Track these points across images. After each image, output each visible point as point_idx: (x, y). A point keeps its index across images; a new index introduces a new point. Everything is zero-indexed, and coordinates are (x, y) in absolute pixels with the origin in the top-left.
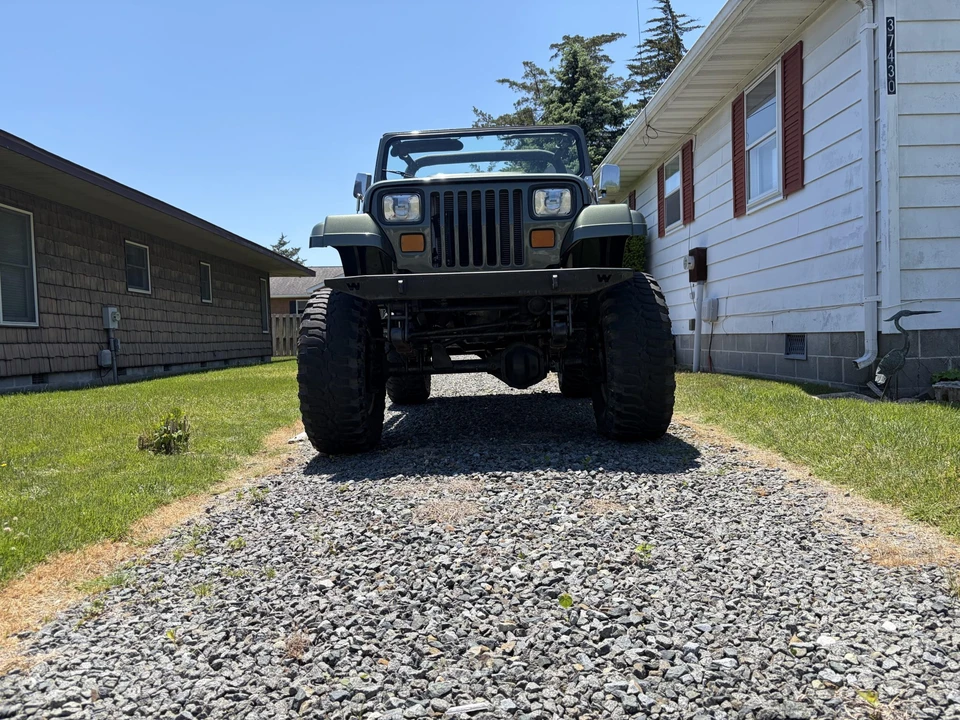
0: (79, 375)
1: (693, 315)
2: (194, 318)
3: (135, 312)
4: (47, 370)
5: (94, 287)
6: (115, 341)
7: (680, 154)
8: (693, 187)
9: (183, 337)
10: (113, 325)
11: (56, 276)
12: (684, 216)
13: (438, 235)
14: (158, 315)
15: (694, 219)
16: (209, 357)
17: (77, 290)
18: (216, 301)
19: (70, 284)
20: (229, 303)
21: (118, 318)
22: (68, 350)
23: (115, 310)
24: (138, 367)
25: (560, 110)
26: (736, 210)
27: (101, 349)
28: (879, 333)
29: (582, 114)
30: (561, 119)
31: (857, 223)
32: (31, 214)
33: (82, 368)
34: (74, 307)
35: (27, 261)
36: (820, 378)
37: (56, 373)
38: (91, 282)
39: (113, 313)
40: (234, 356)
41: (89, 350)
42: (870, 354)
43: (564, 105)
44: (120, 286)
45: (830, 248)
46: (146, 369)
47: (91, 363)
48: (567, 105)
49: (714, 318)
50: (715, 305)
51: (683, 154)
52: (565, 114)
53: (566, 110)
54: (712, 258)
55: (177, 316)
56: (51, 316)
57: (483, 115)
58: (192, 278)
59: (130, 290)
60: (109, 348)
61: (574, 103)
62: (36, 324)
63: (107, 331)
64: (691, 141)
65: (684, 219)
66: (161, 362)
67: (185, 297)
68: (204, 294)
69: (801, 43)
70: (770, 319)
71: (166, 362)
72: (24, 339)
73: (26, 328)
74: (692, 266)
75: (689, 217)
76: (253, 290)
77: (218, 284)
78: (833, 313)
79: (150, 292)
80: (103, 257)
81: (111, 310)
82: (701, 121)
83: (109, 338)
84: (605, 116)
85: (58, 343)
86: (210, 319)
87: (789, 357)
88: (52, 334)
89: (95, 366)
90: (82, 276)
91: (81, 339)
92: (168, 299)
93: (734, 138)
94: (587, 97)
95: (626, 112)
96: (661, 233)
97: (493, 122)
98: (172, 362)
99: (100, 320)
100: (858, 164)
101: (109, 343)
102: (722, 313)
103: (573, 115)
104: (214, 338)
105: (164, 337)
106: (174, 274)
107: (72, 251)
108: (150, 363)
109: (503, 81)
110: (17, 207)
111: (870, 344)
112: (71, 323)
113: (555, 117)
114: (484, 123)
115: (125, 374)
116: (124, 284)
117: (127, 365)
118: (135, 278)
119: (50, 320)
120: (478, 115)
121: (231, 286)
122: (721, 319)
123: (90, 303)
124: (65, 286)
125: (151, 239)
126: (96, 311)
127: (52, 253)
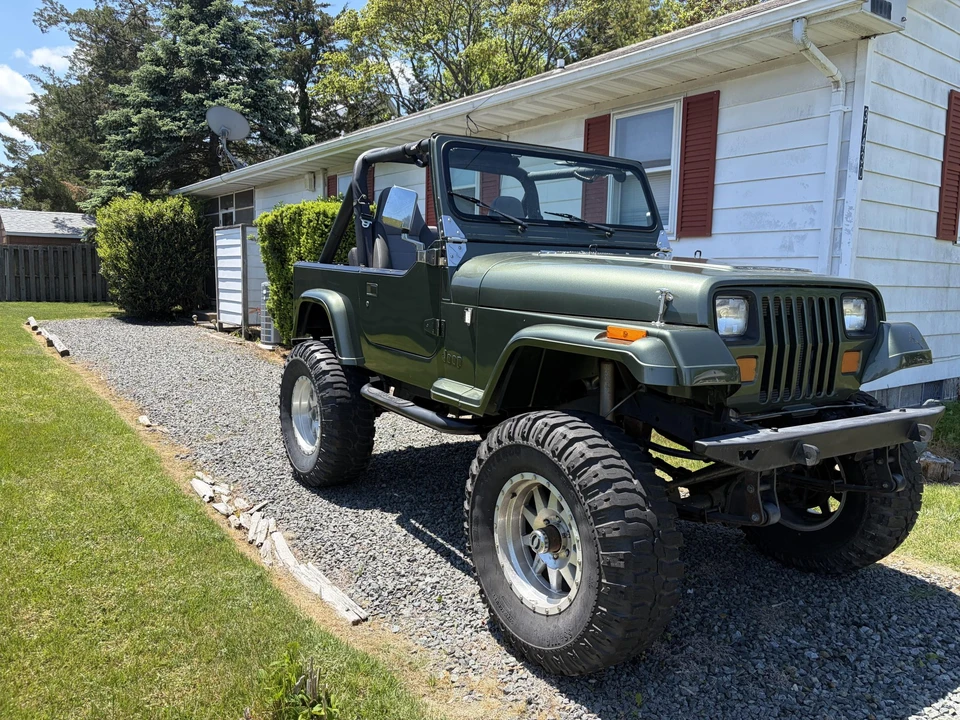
25: (195, 31)
30: (196, 42)
43: (198, 25)
52: (201, 38)
61: (211, 26)
69: (718, 92)
82: (521, 123)
94: (229, 23)
97: (67, 15)
100: (803, 233)
103: (212, 41)
113: (190, 38)
114: (53, 14)
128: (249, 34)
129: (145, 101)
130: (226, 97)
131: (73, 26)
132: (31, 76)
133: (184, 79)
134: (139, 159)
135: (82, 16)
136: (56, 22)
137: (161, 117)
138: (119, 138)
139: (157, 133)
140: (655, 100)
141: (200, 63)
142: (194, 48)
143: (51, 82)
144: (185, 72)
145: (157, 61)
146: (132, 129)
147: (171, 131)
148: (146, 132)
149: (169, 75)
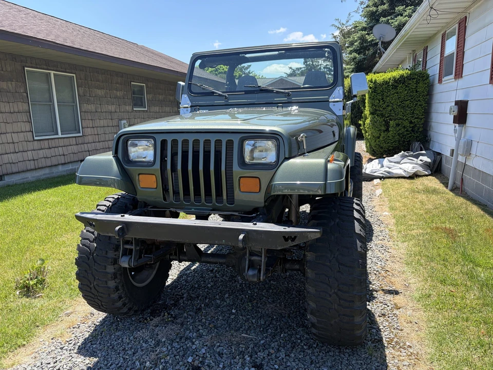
1: (453, 146)
5: (113, 110)
7: (457, 26)
8: (464, 52)
11: (91, 107)
12: (456, 73)
15: (462, 77)
17: (104, 114)
19: (100, 111)
21: (127, 126)
22: (99, 145)
23: (125, 121)
26: (491, 78)
32: (74, 75)
34: (102, 123)
35: (74, 101)
38: (112, 108)
39: (124, 123)
41: (112, 144)
44: (129, 108)
49: (468, 152)
50: (469, 145)
54: (471, 109)
56: (89, 129)
58: (172, 98)
59: (134, 109)
62: (81, 134)
64: (466, 17)
65: (456, 75)
67: (168, 109)
72: (74, 143)
73: (75, 137)
74: (456, 113)
75: (459, 74)
79: (146, 109)
80: (118, 94)
81: (123, 122)
85: (94, 142)
88: (90, 139)
90: (106, 105)
91: (107, 139)
92: (158, 111)
96: (440, 81)
99: (117, 128)
102: (473, 151)
106: (161, 97)
107: (100, 92)
110: (66, 72)
112: (101, 131)
116: (131, 106)
118: (138, 103)
119: (88, 131)
122: (473, 156)
123: (112, 119)
124: (96, 112)
125: (146, 80)
126: (115, 123)
127: (88, 95)
129: (364, 27)
130: (402, 15)
132: (333, 25)
133: (384, 11)
134: (355, 58)
137: (369, 34)
138: (351, 49)
139: (365, 43)
143: (340, 26)
144: (384, 7)
146: (356, 44)
147: (373, 40)
148: (361, 44)
149: (377, 11)
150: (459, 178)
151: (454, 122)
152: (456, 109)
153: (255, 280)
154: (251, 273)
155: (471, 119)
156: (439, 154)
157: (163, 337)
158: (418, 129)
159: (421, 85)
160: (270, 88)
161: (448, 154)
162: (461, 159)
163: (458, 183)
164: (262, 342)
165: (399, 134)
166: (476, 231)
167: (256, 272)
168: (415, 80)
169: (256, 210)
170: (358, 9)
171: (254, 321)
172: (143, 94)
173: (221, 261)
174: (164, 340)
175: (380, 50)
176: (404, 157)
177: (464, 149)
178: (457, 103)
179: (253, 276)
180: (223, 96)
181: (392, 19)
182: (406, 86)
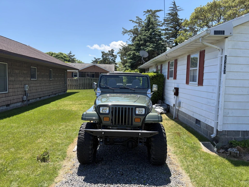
0: (18, 103)
1: (174, 103)
2: (48, 84)
3: (32, 85)
4: (10, 103)
5: (22, 80)
6: (27, 94)
7: (174, 61)
8: (177, 71)
9: (44, 90)
10: (27, 90)
11: (12, 79)
12: (174, 76)
13: (113, 116)
14: (38, 85)
15: (176, 79)
16: (51, 94)
17: (18, 82)
18: (53, 79)
19: (16, 80)
20: (56, 79)
21: (28, 88)
22: (15, 97)
23: (27, 85)
24: (33, 99)
25: (145, 33)
26: (186, 82)
27: (24, 96)
28: (217, 130)
29: (151, 34)
31: (214, 101)
32: (7, 63)
33: (18, 101)
34: (17, 86)
35: (5, 76)
36: (203, 133)
37: (12, 104)
38: (22, 79)
39: (27, 86)
40: (57, 93)
41: (21, 96)
42: (214, 135)
43: (146, 31)
44: (29, 79)
45: (208, 104)
46: (35, 99)
47: (21, 100)
48: (147, 32)
49: (179, 106)
50: (180, 103)
51: (175, 62)
52: (146, 34)
53: (146, 33)
54: (180, 91)
55: (43, 84)
56: (11, 89)
57: (125, 29)
58: (47, 74)
59: (31, 79)
60: (25, 96)
61: (149, 31)
62: (7, 92)
63: (25, 91)
64: (177, 59)
65: (174, 78)
66: (39, 97)
67: (45, 79)
68: (50, 78)
69: (205, 50)
70: (193, 113)
71: (40, 97)
72: (4, 96)
73: (5, 93)
74: (175, 92)
75: (175, 78)
76: (63, 75)
77: (54, 74)
78: (207, 119)
79: (36, 79)
80: (25, 72)
82: (180, 55)
83: (26, 93)
84: (156, 35)
85: (13, 96)
86: (52, 84)
87: (196, 124)
88: (11, 94)
89: (22, 100)
90: (19, 78)
91: (19, 94)
92: (41, 80)
93: (187, 63)
94: (152, 30)
95: (162, 34)
96: (168, 78)
97: (127, 31)
98: (41, 96)
99: (23, 88)
100: (215, 87)
101: (25, 94)
102: (181, 106)
103: (148, 34)
104: (52, 88)
105: (39, 90)
106: (43, 73)
107: (17, 71)
108: (36, 98)
109: (131, 20)
110: (3, 62)
111: (215, 132)
112: (16, 90)
113: (144, 35)
114: (125, 31)
115: (29, 101)
117: (30, 99)
118: (33, 76)
119: (11, 90)
120: (123, 29)
121: (57, 74)
122: (181, 107)
123: (21, 84)
124: (15, 81)
125: (37, 65)
126: (22, 86)
127: (12, 73)
128: (157, 31)
129: (134, 49)
130: (149, 47)
131: (129, 33)
132: (120, 45)
133: (142, 44)
134: (131, 62)
135: (130, 31)
136: (126, 33)
137: (136, 52)
138: (129, 57)
139: (135, 56)
140: (193, 52)
141: (145, 40)
142: (144, 37)
143: (123, 46)
144: (142, 42)
145: (138, 40)
146: (131, 55)
147: (138, 55)
148: (133, 56)
149: (139, 43)
150: (176, 115)
151: (174, 95)
152: (175, 90)
153: (141, 146)
154: (140, 144)
155: (180, 94)
156: (168, 105)
157: (106, 168)
158: (161, 95)
159: (161, 79)
160: (128, 88)
161: (172, 106)
162: (177, 108)
163: (176, 117)
164: (136, 167)
165: (154, 97)
166: (185, 133)
167: (142, 144)
168: (159, 77)
169: (139, 127)
170: (129, 39)
171: (130, 162)
172: (35, 72)
173: (121, 144)
174: (106, 169)
175: (142, 61)
176: (157, 106)
177: (178, 105)
178: (175, 88)
179: (141, 145)
180: (112, 89)
181: (145, 48)
182: (156, 79)
